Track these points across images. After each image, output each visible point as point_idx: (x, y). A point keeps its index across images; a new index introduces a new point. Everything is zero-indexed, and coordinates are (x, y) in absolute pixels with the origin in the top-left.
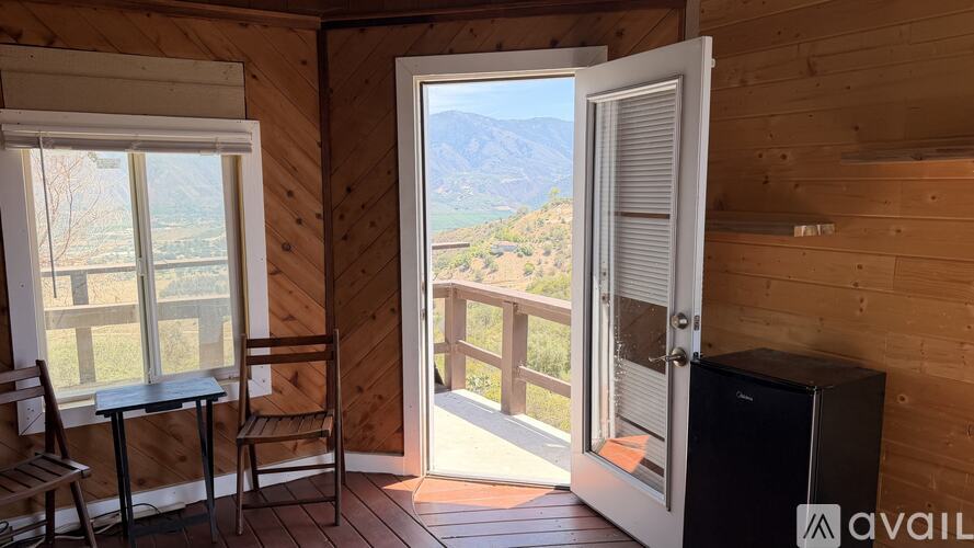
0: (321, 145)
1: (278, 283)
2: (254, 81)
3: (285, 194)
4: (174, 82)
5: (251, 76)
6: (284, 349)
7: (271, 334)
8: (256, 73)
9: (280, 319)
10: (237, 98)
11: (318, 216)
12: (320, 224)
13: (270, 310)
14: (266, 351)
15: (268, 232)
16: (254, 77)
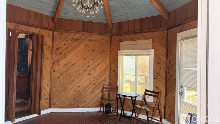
0: (166, 53)
1: (155, 80)
2: (154, 42)
3: (158, 63)
4: (140, 44)
5: (153, 41)
6: (155, 94)
7: (153, 90)
8: (154, 40)
9: (155, 88)
10: (151, 46)
11: (164, 68)
12: (165, 70)
13: (153, 85)
14: (152, 94)
15: (154, 70)
16: (154, 41)
